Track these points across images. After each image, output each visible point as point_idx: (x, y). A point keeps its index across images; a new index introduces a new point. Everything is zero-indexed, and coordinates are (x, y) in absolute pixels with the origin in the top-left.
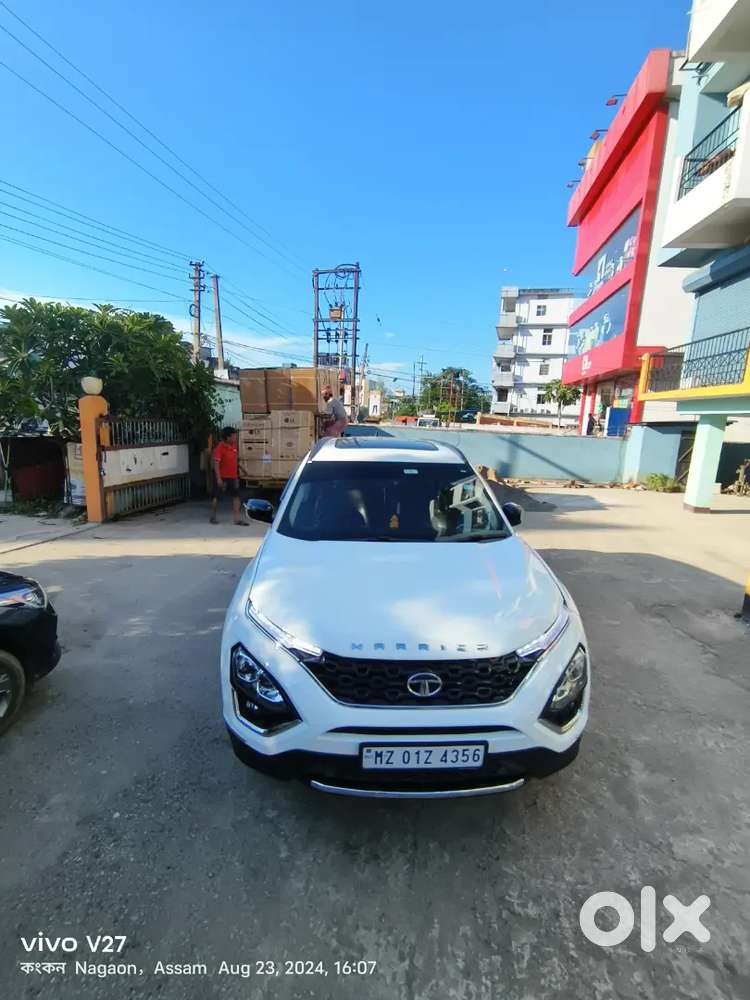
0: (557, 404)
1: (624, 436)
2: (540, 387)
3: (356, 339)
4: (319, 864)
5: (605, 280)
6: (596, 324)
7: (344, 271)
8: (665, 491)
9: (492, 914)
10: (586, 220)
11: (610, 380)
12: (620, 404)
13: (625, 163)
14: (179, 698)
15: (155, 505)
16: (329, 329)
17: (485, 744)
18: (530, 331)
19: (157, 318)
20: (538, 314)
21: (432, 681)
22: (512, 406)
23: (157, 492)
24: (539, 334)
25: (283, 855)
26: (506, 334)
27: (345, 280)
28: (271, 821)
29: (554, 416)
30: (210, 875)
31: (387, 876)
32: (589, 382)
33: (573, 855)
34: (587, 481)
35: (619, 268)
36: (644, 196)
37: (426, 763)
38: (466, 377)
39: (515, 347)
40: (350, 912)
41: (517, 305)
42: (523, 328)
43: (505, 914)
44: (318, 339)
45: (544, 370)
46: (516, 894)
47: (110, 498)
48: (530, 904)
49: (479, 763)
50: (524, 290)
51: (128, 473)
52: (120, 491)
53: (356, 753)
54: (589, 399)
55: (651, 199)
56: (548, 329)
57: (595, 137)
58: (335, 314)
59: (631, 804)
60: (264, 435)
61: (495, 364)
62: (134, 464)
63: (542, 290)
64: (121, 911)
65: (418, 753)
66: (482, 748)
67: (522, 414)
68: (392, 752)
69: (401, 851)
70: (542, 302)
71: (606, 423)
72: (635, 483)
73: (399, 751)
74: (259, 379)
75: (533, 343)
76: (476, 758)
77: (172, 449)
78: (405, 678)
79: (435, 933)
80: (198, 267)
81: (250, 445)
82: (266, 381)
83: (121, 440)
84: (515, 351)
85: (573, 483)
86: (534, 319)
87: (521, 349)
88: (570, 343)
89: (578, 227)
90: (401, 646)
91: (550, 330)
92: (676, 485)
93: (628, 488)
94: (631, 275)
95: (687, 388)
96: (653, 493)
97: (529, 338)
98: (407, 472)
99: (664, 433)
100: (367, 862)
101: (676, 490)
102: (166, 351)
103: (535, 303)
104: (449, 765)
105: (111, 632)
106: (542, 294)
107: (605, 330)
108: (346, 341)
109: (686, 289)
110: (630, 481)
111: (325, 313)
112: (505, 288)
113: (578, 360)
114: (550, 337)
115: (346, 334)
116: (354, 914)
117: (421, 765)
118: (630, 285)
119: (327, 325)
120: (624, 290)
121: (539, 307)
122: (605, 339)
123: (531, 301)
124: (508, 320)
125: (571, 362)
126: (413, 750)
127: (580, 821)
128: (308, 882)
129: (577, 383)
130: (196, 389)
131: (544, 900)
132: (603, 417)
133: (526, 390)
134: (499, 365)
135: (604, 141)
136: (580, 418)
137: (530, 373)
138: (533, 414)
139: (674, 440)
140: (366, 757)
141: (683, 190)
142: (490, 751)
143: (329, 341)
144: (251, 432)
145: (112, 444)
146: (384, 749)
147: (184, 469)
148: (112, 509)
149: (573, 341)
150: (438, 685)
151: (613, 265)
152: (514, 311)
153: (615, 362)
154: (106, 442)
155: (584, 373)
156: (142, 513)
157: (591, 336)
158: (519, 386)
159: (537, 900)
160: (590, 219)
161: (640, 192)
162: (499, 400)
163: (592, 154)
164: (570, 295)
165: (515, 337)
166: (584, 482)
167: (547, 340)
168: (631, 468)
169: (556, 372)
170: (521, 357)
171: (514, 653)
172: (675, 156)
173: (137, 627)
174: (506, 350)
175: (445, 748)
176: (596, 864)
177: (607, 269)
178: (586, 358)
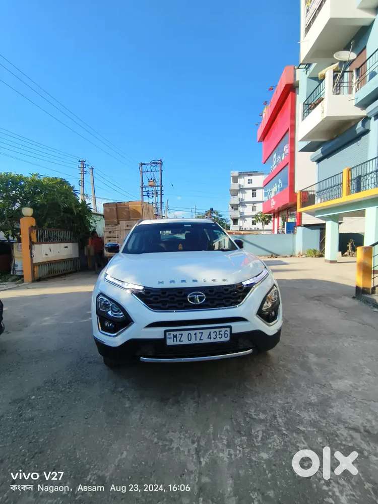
0: (262, 223)
1: (294, 233)
2: (253, 217)
3: (162, 195)
4: (147, 408)
5: (277, 164)
6: (276, 184)
7: (154, 163)
8: (315, 257)
9: (241, 420)
10: (266, 138)
11: (285, 209)
12: (291, 220)
13: (279, 115)
14: (71, 347)
15: (61, 273)
16: (148, 191)
17: (230, 327)
18: (246, 191)
19: (62, 179)
20: (249, 183)
21: (200, 295)
22: (240, 227)
23: (62, 267)
24: (250, 192)
25: (127, 405)
26: (235, 193)
27: (155, 168)
28: (121, 392)
29: (261, 230)
30: (86, 417)
31: (184, 409)
32: (275, 211)
33: (281, 392)
34: (279, 255)
35: (283, 158)
36: (289, 126)
37: (200, 340)
38: (217, 214)
39: (239, 199)
40: (164, 425)
41: (239, 179)
42: (242, 190)
43: (248, 419)
44: (143, 195)
45: (254, 209)
46: (253, 411)
47: (36, 269)
48: (261, 414)
49: (228, 339)
50: (241, 173)
51: (46, 256)
52: (42, 265)
53: (163, 337)
54: (276, 220)
55: (293, 128)
56: (254, 190)
57: (266, 103)
58: (152, 183)
59: (310, 370)
60: (117, 234)
61: (230, 207)
62: (49, 252)
63: (250, 172)
64: (33, 438)
65: (195, 334)
66: (228, 329)
67: (245, 230)
68: (182, 334)
69: (191, 399)
70: (250, 178)
71: (285, 230)
72: (301, 254)
73: (185, 333)
74: (114, 207)
75: (248, 196)
76: (226, 336)
77: (70, 245)
78: (186, 296)
79: (211, 430)
80: (83, 162)
81: (110, 239)
82: (116, 209)
83: (42, 240)
84: (239, 200)
85: (272, 256)
86: (247, 186)
87: (242, 199)
88: (265, 196)
89: (263, 143)
90: (183, 281)
91: (255, 190)
92: (320, 254)
93: (298, 257)
94: (288, 161)
95: (319, 204)
96: (310, 258)
97: (246, 194)
98: (185, 226)
99: (312, 229)
100: (173, 405)
101: (321, 256)
102: (66, 194)
103: (247, 178)
104: (212, 340)
105: (34, 324)
106: (250, 174)
107: (280, 186)
108: (157, 196)
109: (312, 160)
110: (299, 253)
111: (146, 183)
112: (232, 172)
113: (269, 201)
114: (255, 193)
115: (157, 193)
116: (167, 427)
117: (198, 341)
118: (289, 166)
119: (147, 189)
120: (286, 168)
121: (249, 180)
122: (280, 191)
123: (245, 177)
124: (235, 187)
125: (266, 204)
126: (193, 332)
127: (285, 379)
128: (141, 415)
129: (270, 212)
130: (82, 214)
131: (268, 412)
132: (284, 227)
133: (246, 219)
134: (232, 208)
135: (269, 106)
136: (273, 230)
137: (248, 210)
138: (251, 230)
139: (317, 232)
140: (168, 338)
141: (304, 117)
142: (233, 332)
143: (148, 197)
144: (110, 232)
145: (37, 240)
146: (178, 333)
147: (76, 255)
148: (37, 275)
149: (266, 194)
150: (203, 298)
151: (280, 157)
152: (237, 182)
153: (286, 200)
154: (34, 239)
155: (272, 207)
156: (54, 277)
157: (274, 189)
158: (243, 217)
159: (264, 412)
160: (267, 139)
161: (288, 126)
162: (234, 224)
163: (264, 111)
164: (263, 174)
165: (239, 194)
166: (277, 256)
167: (254, 195)
168: (299, 247)
169: (260, 208)
170: (242, 203)
171: (241, 283)
172: (300, 103)
173: (48, 321)
174: (235, 201)
175: (209, 330)
176: (293, 395)
177: (277, 159)
178: (273, 200)
